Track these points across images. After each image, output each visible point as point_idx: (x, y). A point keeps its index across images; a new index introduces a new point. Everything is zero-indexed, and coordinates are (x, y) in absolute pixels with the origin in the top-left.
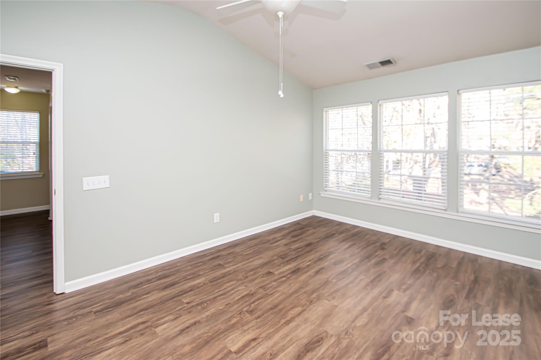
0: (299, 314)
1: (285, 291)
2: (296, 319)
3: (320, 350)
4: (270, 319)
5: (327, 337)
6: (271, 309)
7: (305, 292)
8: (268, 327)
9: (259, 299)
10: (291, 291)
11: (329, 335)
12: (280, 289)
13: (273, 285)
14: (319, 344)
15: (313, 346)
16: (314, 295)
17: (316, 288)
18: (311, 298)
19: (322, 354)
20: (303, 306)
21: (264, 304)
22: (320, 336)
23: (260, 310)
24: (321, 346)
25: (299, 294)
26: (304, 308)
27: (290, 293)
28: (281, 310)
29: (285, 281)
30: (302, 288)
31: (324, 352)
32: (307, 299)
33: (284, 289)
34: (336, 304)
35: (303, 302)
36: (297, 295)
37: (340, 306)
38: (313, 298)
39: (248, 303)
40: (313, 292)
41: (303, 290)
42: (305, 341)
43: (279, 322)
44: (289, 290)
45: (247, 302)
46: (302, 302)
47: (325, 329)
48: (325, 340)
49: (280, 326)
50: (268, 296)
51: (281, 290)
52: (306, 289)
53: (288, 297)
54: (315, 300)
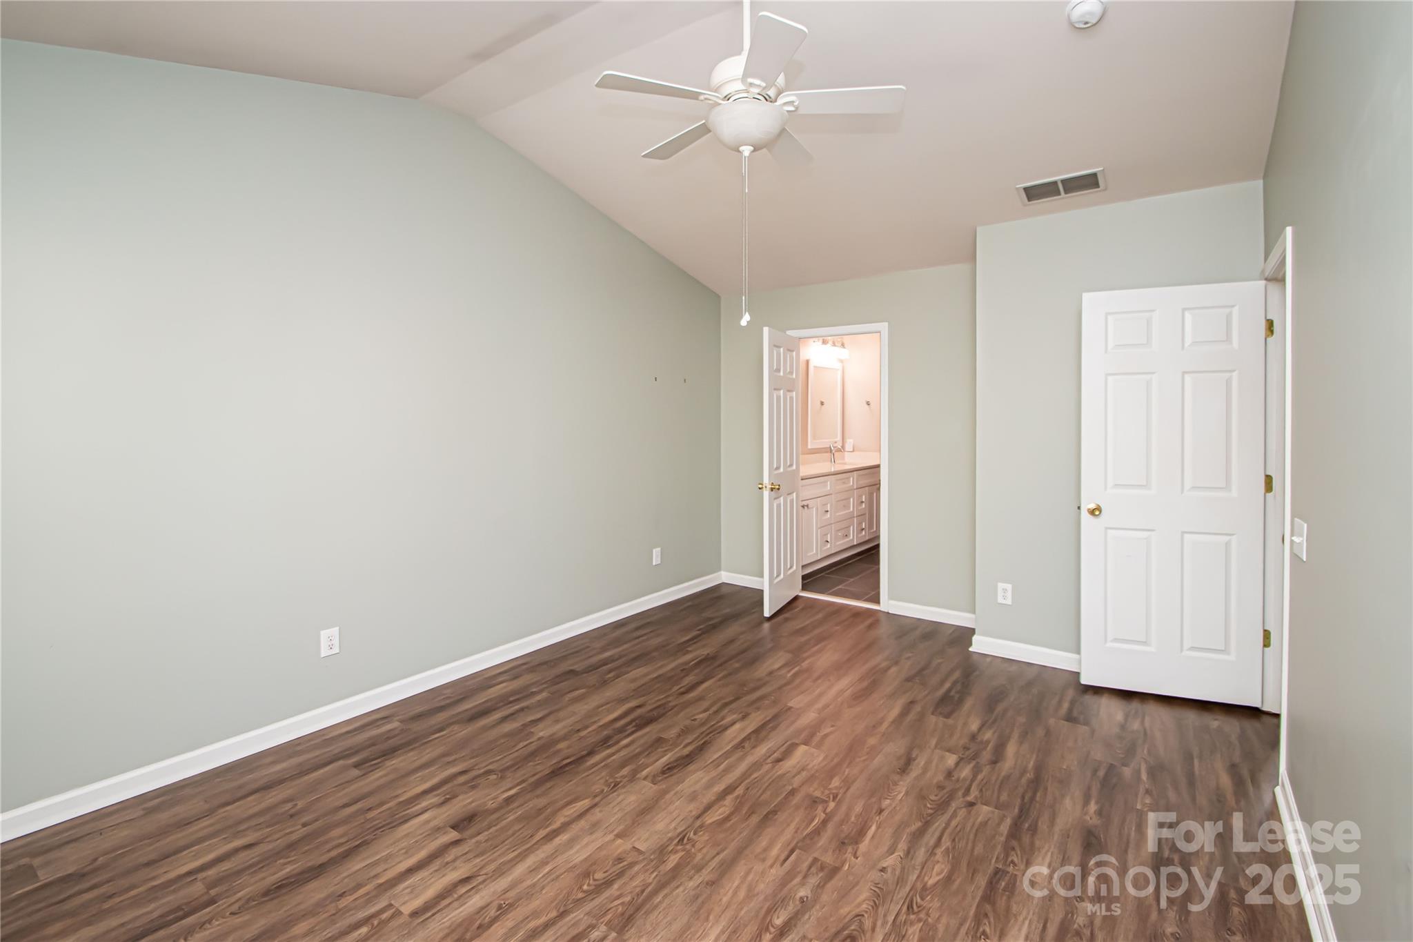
0: (708, 808)
1: (759, 867)
2: (713, 798)
3: (670, 758)
4: (768, 793)
5: (654, 776)
6: (774, 812)
7: (699, 869)
8: (766, 779)
9: (817, 832)
10: (741, 868)
11: (650, 779)
12: (776, 872)
13: (802, 884)
14: (670, 766)
15: (679, 762)
16: (673, 860)
17: (665, 891)
18: (683, 850)
19: (665, 755)
20: (701, 826)
21: (797, 820)
22: (665, 776)
23: (797, 807)
24: (667, 763)
25: (717, 859)
26: (698, 823)
27: (743, 862)
28: (751, 812)
29: (771, 911)
30: (711, 883)
31: (663, 757)
32: (693, 846)
33: (763, 873)
34: (619, 841)
35: (703, 837)
36: (721, 856)
37: (611, 837)
38: (676, 852)
39: (837, 819)
40: (676, 871)
41: (705, 875)
42: (692, 767)
43: (748, 789)
44: (747, 874)
45: (842, 822)
46: (706, 837)
47: (655, 787)
48: (660, 771)
49: (742, 782)
50: (798, 843)
51: (771, 866)
52: (698, 880)
53: (746, 848)
54: (670, 848)
